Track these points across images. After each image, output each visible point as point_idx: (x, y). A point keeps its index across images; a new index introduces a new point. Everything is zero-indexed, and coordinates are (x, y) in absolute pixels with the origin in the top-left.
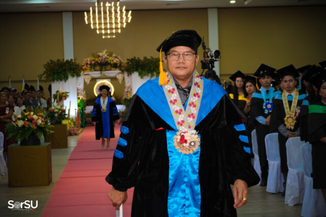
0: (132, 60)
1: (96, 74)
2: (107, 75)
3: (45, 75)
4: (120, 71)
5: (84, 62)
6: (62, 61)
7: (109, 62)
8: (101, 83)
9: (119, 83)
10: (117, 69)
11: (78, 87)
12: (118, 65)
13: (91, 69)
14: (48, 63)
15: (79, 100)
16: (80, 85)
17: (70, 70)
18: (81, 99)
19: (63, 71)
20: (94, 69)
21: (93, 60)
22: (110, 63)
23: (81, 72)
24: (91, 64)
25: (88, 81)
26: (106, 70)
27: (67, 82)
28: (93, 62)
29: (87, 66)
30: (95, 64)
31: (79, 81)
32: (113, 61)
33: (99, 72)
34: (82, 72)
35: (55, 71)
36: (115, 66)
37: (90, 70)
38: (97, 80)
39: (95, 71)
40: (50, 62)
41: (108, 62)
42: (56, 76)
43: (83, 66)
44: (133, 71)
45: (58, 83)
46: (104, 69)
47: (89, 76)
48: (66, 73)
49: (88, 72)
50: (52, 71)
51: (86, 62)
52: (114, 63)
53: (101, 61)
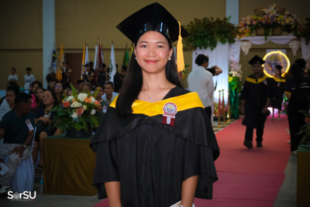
1: (258, 40)
2: (274, 41)
4: (294, 37)
5: (242, 22)
6: (210, 20)
7: (279, 22)
10: (291, 34)
11: (231, 58)
12: (292, 27)
13: (252, 32)
14: (191, 23)
15: (231, 78)
16: (233, 56)
17: (220, 33)
18: (234, 76)
19: (209, 34)
20: (256, 32)
21: (256, 20)
22: (280, 24)
23: (235, 37)
24: (251, 25)
25: (246, 51)
26: (273, 35)
27: (214, 50)
28: (254, 23)
29: (246, 29)
30: (257, 25)
31: (234, 50)
32: (284, 21)
33: (263, 37)
34: (238, 37)
35: (199, 35)
36: (288, 29)
37: (250, 34)
38: (267, 50)
39: (257, 35)
40: (194, 22)
41: (276, 22)
42: (198, 42)
43: (240, 27)
45: (201, 51)
46: (270, 33)
47: (249, 42)
48: (214, 38)
49: (246, 36)
50: (193, 34)
51: (245, 22)
52: (286, 23)
53: (266, 22)
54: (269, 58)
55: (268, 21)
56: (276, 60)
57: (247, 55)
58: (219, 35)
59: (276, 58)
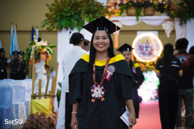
1: (129, 21)
2: (146, 22)
4: (168, 18)
5: (112, 1)
7: (151, 1)
8: (144, 38)
9: (166, 36)
10: (164, 14)
12: (165, 7)
13: (122, 12)
17: (88, 12)
19: (75, 14)
20: (127, 12)
22: (152, 3)
24: (121, 5)
26: (145, 15)
28: (125, 2)
29: (115, 8)
30: (128, 4)
33: (135, 18)
34: (107, 17)
35: (65, 15)
36: (160, 9)
37: (120, 15)
38: (138, 32)
39: (128, 15)
41: (148, 1)
42: (64, 22)
43: (110, 7)
46: (142, 13)
47: (119, 23)
48: (81, 18)
49: (116, 16)
50: (58, 13)
51: (115, 1)
52: (159, 3)
53: (138, 1)
54: (140, 41)
55: (140, 1)
56: (148, 42)
58: (86, 15)
59: (147, 41)
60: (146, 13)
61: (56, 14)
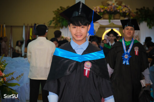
0: (141, 10)
1: (105, 22)
2: (115, 23)
3: (54, 22)
7: (118, 11)
10: (126, 18)
12: (127, 14)
14: (58, 9)
20: (103, 17)
21: (103, 9)
25: (96, 29)
26: (114, 19)
28: (102, 11)
30: (104, 12)
32: (122, 10)
33: (108, 20)
36: (124, 15)
38: (106, 28)
39: (104, 19)
40: (60, 9)
42: (64, 23)
44: (142, 21)
45: (66, 29)
46: (112, 18)
47: (98, 24)
50: (61, 17)
51: (96, 10)
52: (123, 12)
53: (110, 10)
55: (111, 10)
57: (97, 32)
60: (115, 18)
61: (59, 17)
